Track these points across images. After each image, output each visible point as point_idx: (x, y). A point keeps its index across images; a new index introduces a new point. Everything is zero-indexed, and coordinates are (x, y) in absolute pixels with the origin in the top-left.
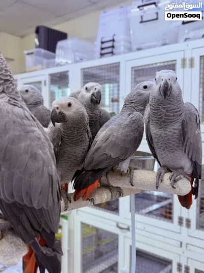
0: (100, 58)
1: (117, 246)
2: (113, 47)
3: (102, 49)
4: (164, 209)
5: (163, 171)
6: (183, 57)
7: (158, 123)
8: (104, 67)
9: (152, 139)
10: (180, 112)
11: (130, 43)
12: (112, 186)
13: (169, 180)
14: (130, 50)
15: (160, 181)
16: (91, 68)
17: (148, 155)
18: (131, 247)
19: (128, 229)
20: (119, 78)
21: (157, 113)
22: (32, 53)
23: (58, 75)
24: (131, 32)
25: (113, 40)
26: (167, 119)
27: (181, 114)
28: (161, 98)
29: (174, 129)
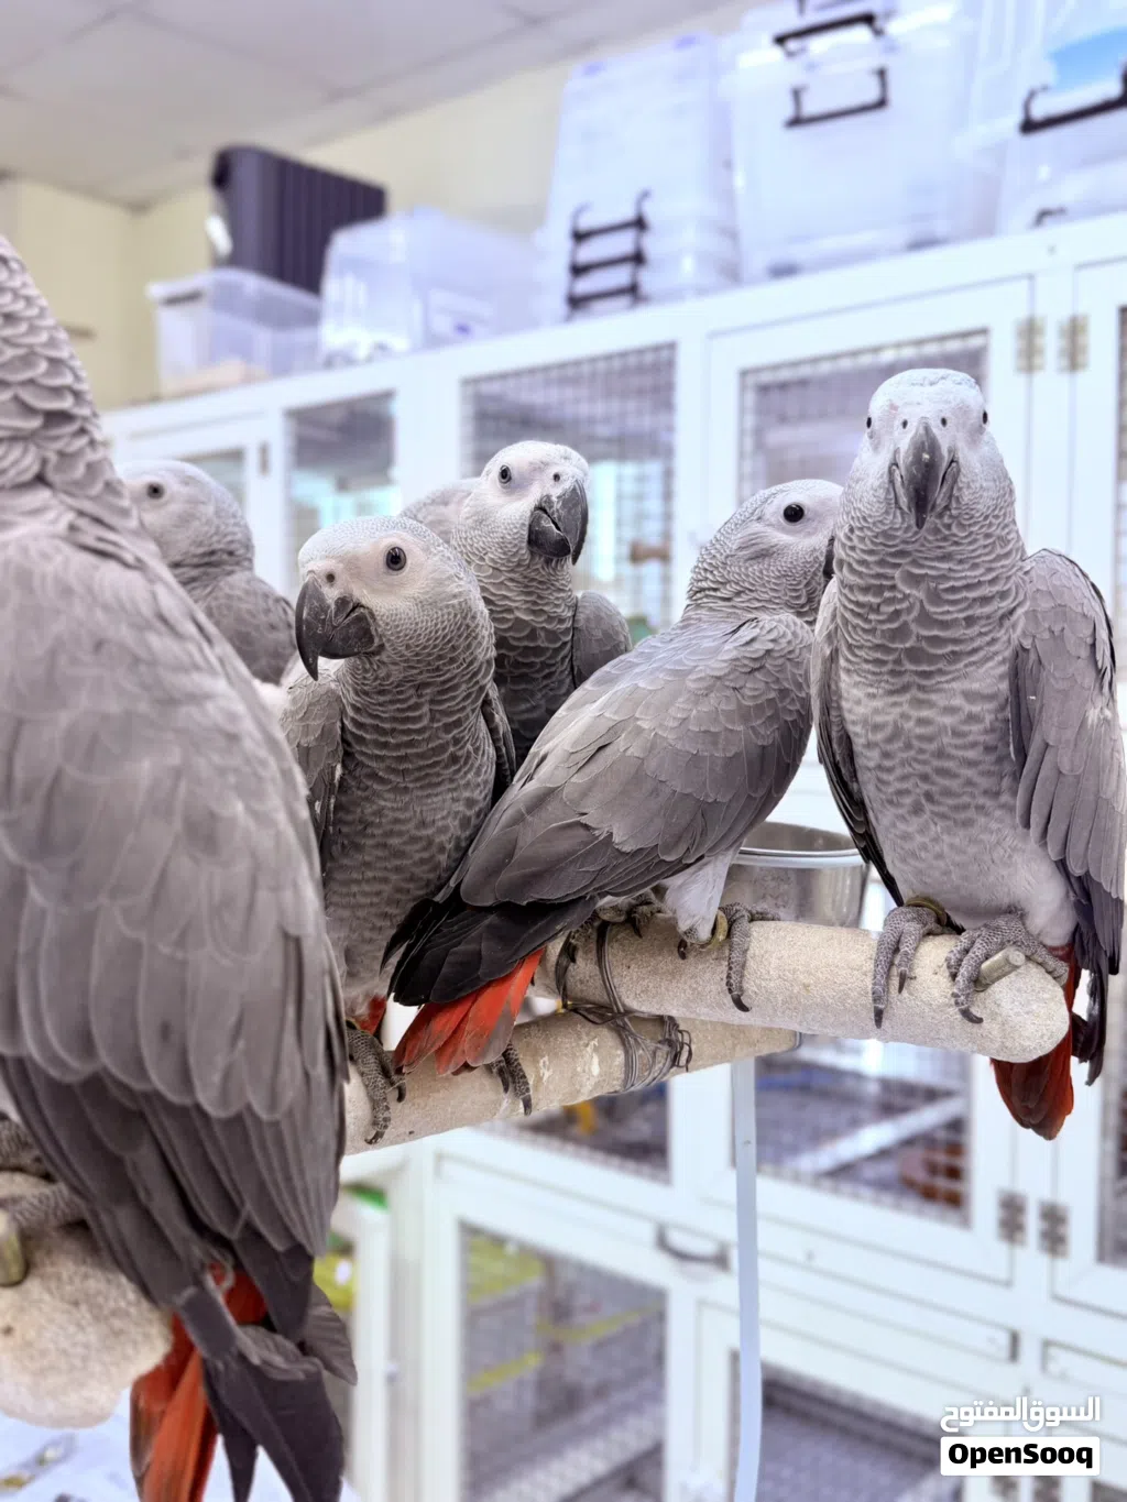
0: (568, 319)
1: (660, 1358)
2: (638, 258)
3: (578, 270)
4: (918, 1154)
5: (912, 928)
6: (1022, 313)
7: (881, 663)
8: (586, 369)
9: (850, 755)
10: (1006, 604)
11: (731, 234)
12: (628, 1012)
13: (943, 979)
14: (732, 274)
15: (895, 981)
16: (517, 374)
17: (831, 842)
18: (735, 1358)
19: (720, 1261)
20: (670, 429)
21: (876, 609)
22: (192, 297)
23: (336, 417)
24: (740, 181)
25: (639, 224)
26: (936, 641)
27: (1011, 612)
28: (901, 522)
29: (970, 696)
